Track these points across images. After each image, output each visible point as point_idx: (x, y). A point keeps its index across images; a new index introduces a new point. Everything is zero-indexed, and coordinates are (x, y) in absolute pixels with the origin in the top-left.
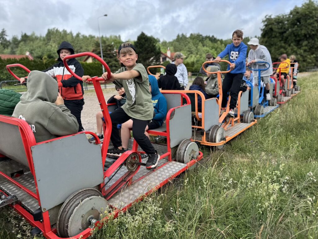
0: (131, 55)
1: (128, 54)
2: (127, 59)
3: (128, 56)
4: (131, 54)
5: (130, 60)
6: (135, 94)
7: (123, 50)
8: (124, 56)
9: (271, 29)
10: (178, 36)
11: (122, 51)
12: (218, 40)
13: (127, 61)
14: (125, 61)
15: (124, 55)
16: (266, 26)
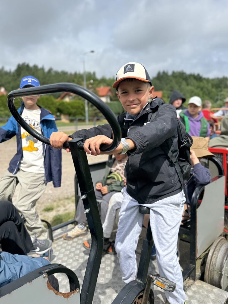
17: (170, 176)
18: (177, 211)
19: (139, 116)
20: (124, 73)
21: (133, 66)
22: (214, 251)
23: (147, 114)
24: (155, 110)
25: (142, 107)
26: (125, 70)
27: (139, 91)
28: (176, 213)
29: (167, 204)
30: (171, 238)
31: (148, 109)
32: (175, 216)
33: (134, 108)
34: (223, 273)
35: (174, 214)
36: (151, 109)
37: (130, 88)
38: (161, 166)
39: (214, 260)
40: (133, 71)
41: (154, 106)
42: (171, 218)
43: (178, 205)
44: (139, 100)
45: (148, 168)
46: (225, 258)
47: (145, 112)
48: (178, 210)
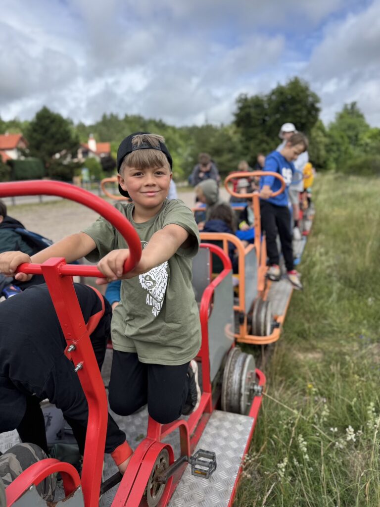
0: (159, 173)
1: (151, 169)
2: (147, 186)
3: (149, 178)
4: (160, 170)
5: (156, 189)
6: (166, 291)
7: (137, 155)
8: (138, 174)
9: (248, 115)
10: (104, 117)
11: (134, 159)
12: (169, 127)
13: (145, 189)
14: (138, 190)
15: (137, 171)
16: (241, 109)
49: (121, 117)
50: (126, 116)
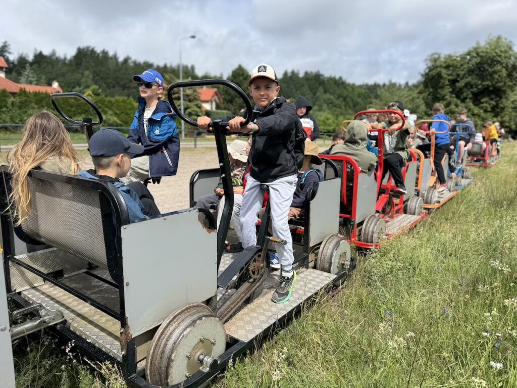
9: (439, 75)
17: (286, 160)
18: (289, 188)
19: (266, 110)
20: (258, 72)
21: (265, 68)
22: (325, 244)
23: (273, 109)
24: (279, 106)
25: (269, 101)
26: (259, 70)
27: (268, 88)
28: (290, 190)
29: (283, 183)
30: (284, 208)
31: (274, 104)
32: (289, 192)
33: (264, 101)
34: (332, 261)
35: (287, 190)
36: (276, 105)
37: (262, 85)
38: (281, 152)
39: (325, 251)
40: (266, 72)
41: (279, 103)
42: (285, 193)
43: (291, 183)
44: (268, 95)
45: (270, 152)
46: (335, 249)
47: (271, 107)
48: (291, 187)
49: (301, 75)
50: (306, 73)
